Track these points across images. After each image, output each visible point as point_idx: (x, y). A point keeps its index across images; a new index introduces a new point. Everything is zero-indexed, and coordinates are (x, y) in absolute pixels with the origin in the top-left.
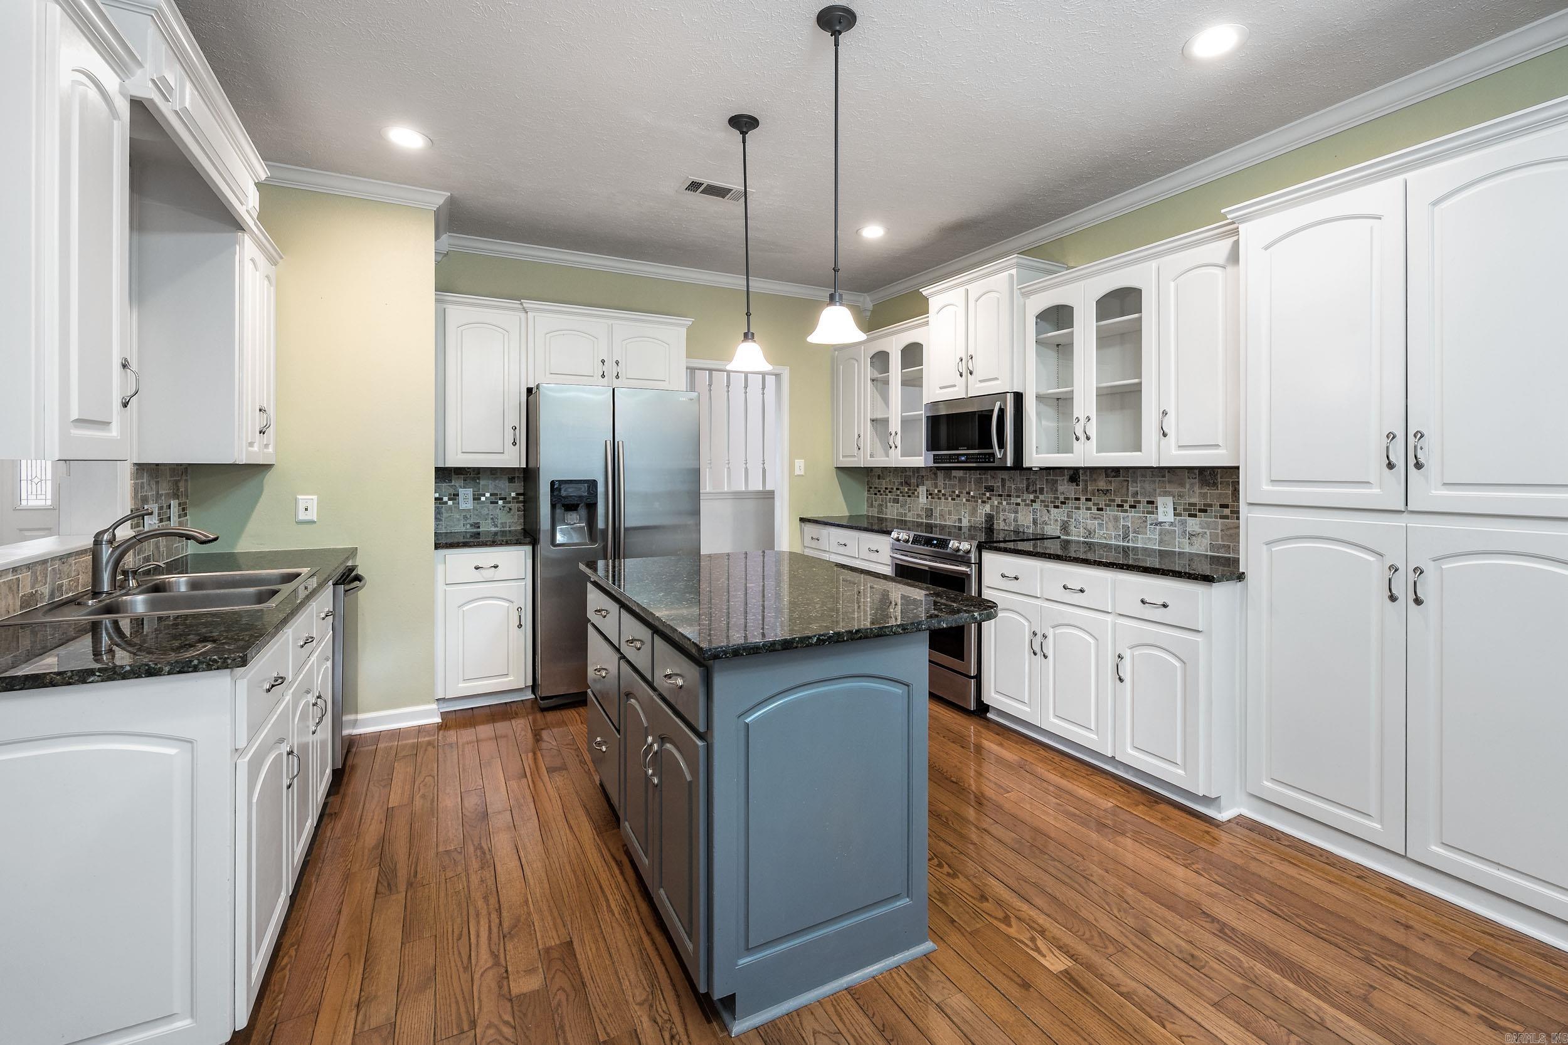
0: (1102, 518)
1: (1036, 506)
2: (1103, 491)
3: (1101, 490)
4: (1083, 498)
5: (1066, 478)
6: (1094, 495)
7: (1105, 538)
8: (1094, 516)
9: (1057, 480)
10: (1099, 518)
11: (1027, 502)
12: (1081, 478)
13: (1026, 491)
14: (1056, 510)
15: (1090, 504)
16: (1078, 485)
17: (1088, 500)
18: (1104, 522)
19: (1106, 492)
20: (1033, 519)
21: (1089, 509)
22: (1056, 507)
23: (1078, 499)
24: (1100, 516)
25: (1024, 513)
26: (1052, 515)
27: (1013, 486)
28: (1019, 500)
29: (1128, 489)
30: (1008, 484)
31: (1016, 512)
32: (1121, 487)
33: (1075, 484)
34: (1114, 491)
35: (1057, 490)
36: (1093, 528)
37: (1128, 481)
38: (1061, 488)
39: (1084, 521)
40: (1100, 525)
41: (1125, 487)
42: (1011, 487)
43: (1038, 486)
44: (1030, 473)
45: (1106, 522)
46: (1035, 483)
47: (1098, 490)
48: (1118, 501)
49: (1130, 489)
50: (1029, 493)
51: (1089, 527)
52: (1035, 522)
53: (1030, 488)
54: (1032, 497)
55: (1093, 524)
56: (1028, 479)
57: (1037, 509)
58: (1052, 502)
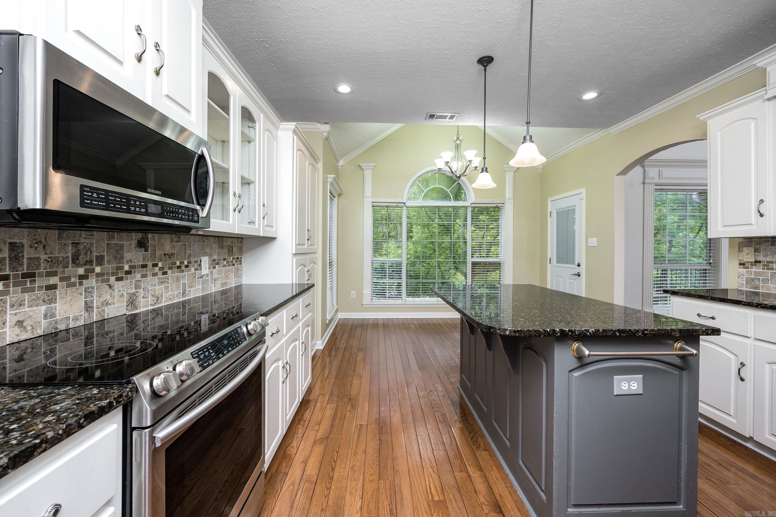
0: (168, 281)
1: (92, 282)
2: (168, 255)
3: (167, 254)
4: (150, 264)
5: (134, 243)
6: (161, 260)
7: (170, 299)
8: (161, 281)
9: (122, 246)
10: (165, 282)
11: (73, 280)
12: (149, 243)
13: (73, 262)
14: (120, 283)
15: (157, 269)
16: (146, 250)
17: (155, 265)
18: (170, 285)
19: (171, 255)
20: (86, 303)
21: (155, 275)
22: (119, 279)
23: (144, 266)
24: (166, 280)
25: (69, 299)
26: (116, 290)
27: (43, 257)
28: (53, 280)
29: (186, 252)
30: (27, 253)
31: (53, 300)
32: (181, 250)
33: (143, 249)
34: (177, 255)
35: (122, 258)
36: (160, 293)
37: (185, 245)
38: (128, 255)
39: (152, 288)
40: (167, 288)
41: (184, 251)
42: (38, 259)
43: (95, 254)
44: (80, 236)
45: (171, 284)
46: (88, 250)
47: (165, 255)
48: (178, 263)
49: (187, 252)
50: (78, 266)
51: (157, 294)
52: (88, 307)
53: (80, 258)
54: (81, 271)
55: (159, 289)
56: (76, 244)
57: (92, 288)
58: (113, 274)
